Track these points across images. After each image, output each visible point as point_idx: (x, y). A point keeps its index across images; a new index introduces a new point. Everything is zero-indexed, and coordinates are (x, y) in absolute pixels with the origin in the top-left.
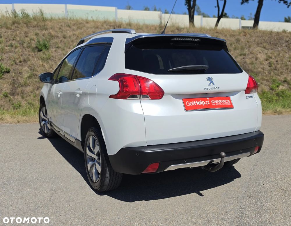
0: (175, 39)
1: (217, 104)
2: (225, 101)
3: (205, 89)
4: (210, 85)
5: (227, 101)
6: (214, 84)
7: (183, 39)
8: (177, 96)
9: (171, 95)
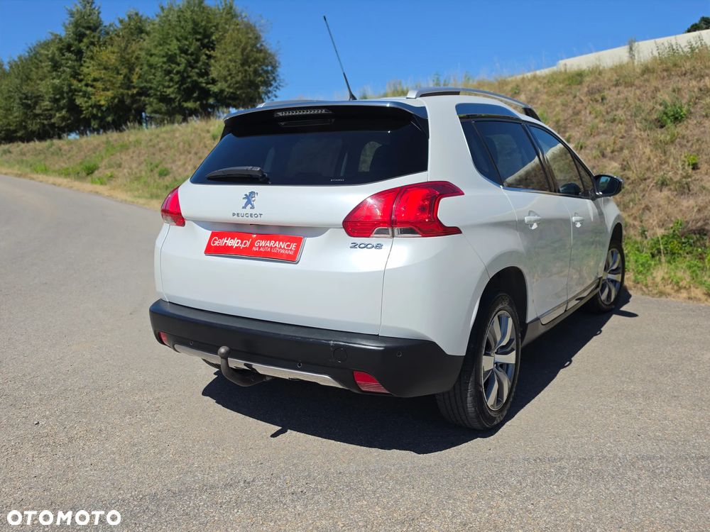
0: (280, 114)
1: (261, 249)
2: (283, 245)
3: (234, 214)
4: (244, 207)
5: (288, 246)
6: (253, 207)
7: (312, 113)
8: (204, 223)
9: (193, 221)
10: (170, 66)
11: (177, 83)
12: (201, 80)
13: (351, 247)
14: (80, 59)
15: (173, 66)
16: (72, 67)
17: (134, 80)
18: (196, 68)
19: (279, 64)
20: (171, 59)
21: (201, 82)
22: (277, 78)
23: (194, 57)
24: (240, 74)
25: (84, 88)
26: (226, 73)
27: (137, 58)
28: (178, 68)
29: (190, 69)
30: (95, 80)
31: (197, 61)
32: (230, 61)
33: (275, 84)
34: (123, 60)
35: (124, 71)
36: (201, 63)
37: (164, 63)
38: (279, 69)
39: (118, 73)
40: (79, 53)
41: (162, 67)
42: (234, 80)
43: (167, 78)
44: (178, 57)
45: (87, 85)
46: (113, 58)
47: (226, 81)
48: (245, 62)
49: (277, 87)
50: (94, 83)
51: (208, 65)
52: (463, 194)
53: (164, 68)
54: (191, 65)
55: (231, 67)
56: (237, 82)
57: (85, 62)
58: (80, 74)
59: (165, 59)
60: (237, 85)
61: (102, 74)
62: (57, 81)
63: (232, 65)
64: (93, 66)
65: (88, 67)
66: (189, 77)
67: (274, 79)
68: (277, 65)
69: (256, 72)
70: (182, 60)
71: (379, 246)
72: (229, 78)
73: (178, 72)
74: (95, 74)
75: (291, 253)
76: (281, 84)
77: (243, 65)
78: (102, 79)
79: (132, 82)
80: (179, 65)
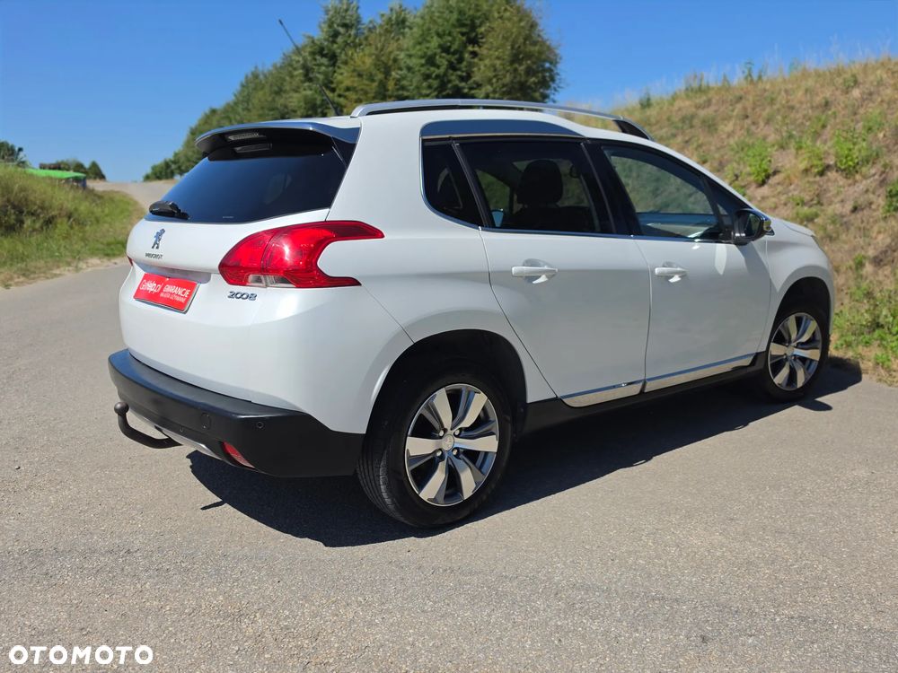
0: (232, 138)
1: (167, 296)
2: (180, 291)
5: (184, 293)
8: (143, 265)
10: (428, 69)
11: (435, 90)
12: (463, 84)
13: (229, 297)
14: (334, 65)
15: (432, 69)
16: (326, 74)
17: (390, 88)
18: (459, 69)
19: (561, 58)
20: (431, 61)
21: (464, 88)
22: (557, 77)
23: (457, 56)
24: (508, 75)
25: (336, 99)
26: (491, 74)
27: (395, 60)
28: (437, 71)
29: (451, 72)
30: (348, 89)
31: (461, 60)
32: (498, 58)
33: (553, 85)
34: (378, 63)
35: (380, 76)
36: (465, 63)
37: (422, 65)
38: (559, 66)
39: (373, 81)
40: (333, 58)
41: (419, 71)
42: (500, 82)
43: (425, 84)
44: (437, 57)
45: (340, 96)
46: (369, 61)
47: (492, 85)
48: (516, 58)
49: (555, 90)
50: (347, 93)
51: (470, 65)
52: (382, 236)
53: (422, 72)
54: (452, 67)
55: (498, 66)
56: (504, 86)
57: (339, 67)
58: (332, 82)
59: (423, 61)
60: (504, 89)
61: (356, 82)
62: (309, 93)
63: (498, 63)
64: (348, 72)
65: (342, 74)
66: (450, 81)
67: (553, 80)
68: (558, 60)
69: (529, 72)
70: (443, 61)
71: (252, 297)
72: (494, 80)
73: (437, 77)
74: (347, 83)
75: (183, 300)
76: (561, 85)
77: (512, 62)
78: (355, 88)
79: (388, 90)
80: (438, 67)
